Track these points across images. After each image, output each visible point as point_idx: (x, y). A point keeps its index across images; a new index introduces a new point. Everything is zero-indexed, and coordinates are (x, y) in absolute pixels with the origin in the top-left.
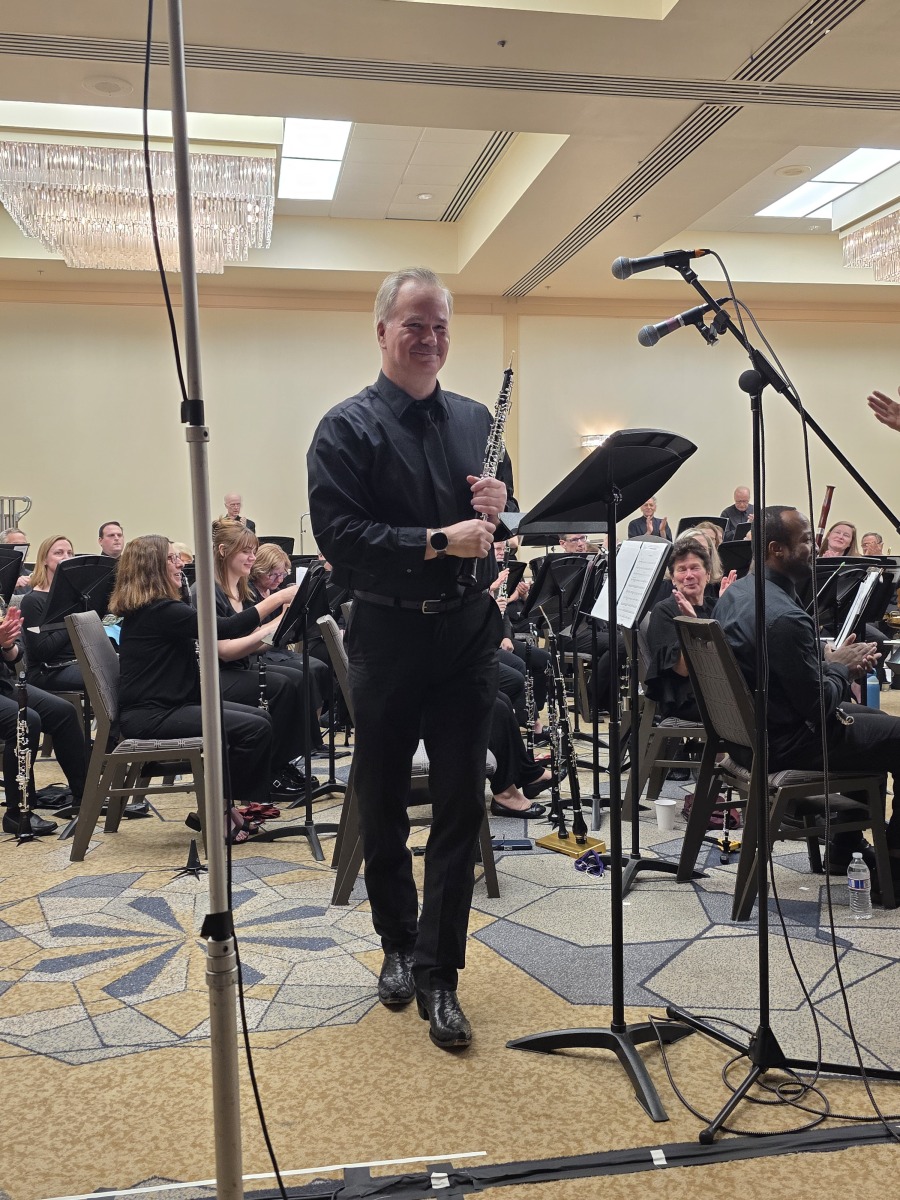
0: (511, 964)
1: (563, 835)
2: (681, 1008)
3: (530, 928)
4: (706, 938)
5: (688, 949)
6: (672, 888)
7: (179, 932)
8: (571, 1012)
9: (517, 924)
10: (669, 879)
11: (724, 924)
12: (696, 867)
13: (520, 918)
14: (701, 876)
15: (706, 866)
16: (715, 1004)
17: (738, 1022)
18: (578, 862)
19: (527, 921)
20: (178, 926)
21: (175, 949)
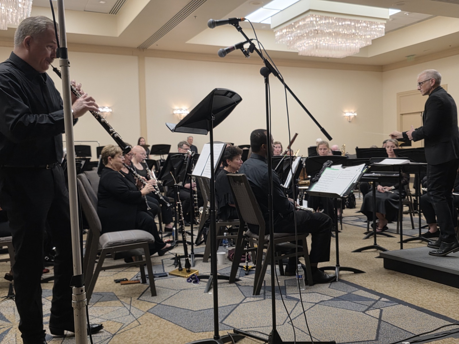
0: (166, 321)
1: (181, 270)
2: (239, 329)
3: (172, 306)
4: (244, 303)
5: (238, 307)
6: (228, 286)
7: (9, 323)
8: (194, 336)
9: (166, 305)
10: (226, 283)
11: (250, 297)
12: (237, 277)
13: (167, 303)
14: (238, 280)
15: (240, 276)
16: (251, 326)
17: (261, 332)
18: (188, 279)
19: (170, 304)
20: (7, 321)
21: (8, 330)
